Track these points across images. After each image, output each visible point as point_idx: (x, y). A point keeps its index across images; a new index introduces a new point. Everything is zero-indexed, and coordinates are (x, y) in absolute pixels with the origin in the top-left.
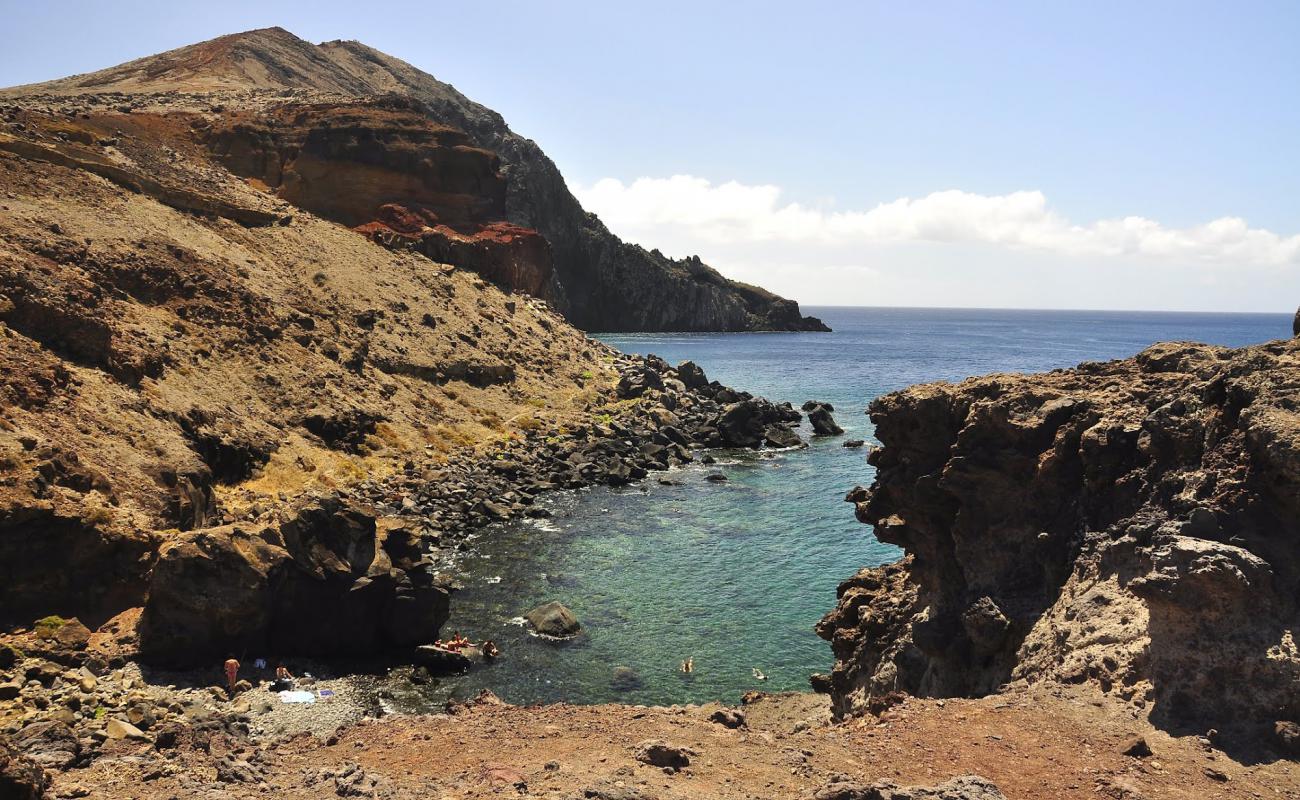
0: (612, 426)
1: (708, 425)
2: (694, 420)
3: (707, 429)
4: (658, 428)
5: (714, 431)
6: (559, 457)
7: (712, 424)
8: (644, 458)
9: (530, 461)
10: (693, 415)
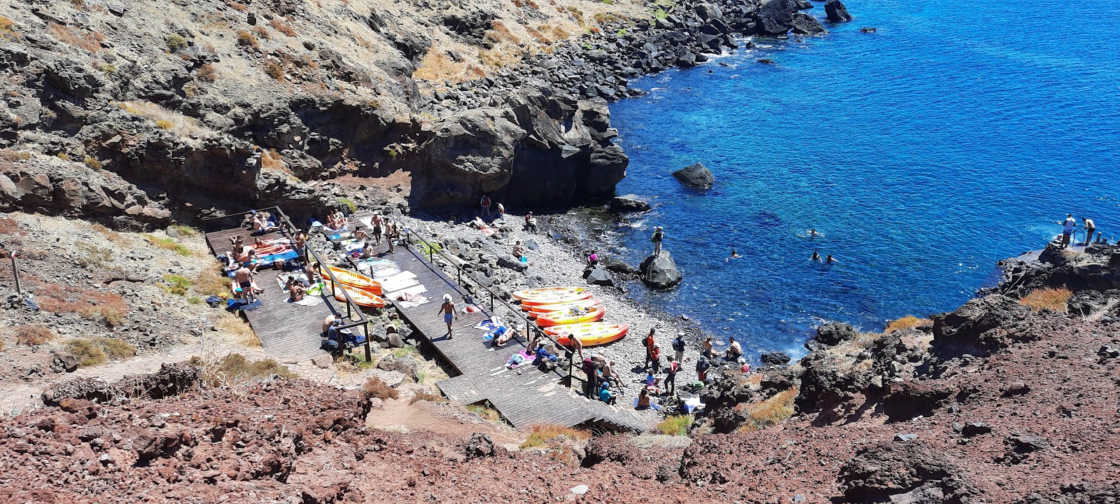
0: (669, 19)
1: (744, 17)
2: (730, 13)
3: (744, 20)
4: (705, 20)
5: (750, 22)
6: (634, 45)
7: (748, 15)
8: (702, 47)
9: (613, 51)
10: (729, 8)
